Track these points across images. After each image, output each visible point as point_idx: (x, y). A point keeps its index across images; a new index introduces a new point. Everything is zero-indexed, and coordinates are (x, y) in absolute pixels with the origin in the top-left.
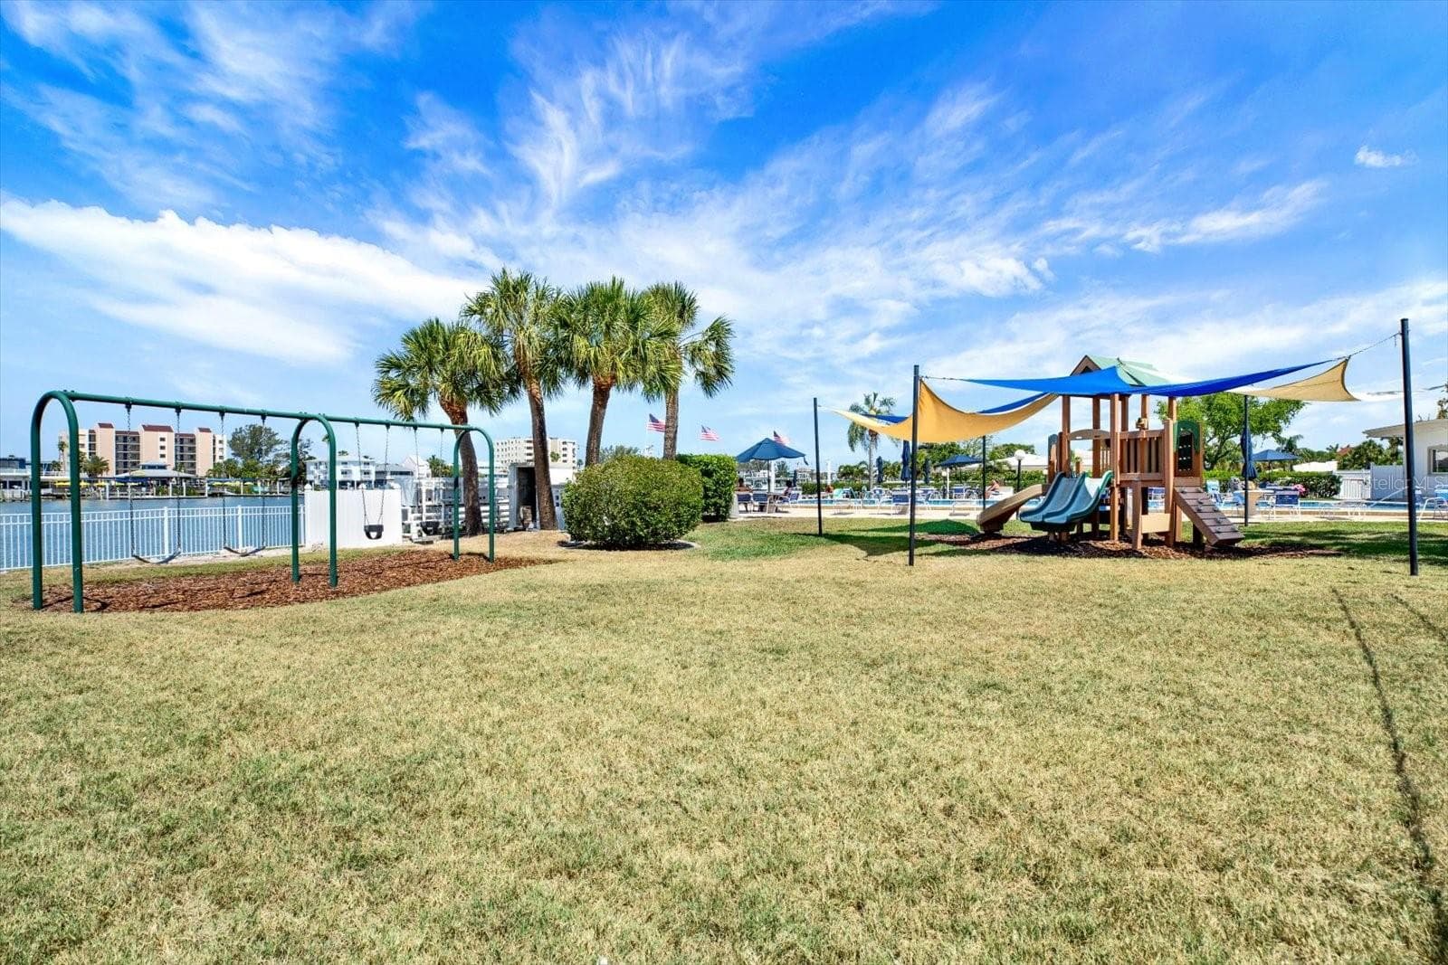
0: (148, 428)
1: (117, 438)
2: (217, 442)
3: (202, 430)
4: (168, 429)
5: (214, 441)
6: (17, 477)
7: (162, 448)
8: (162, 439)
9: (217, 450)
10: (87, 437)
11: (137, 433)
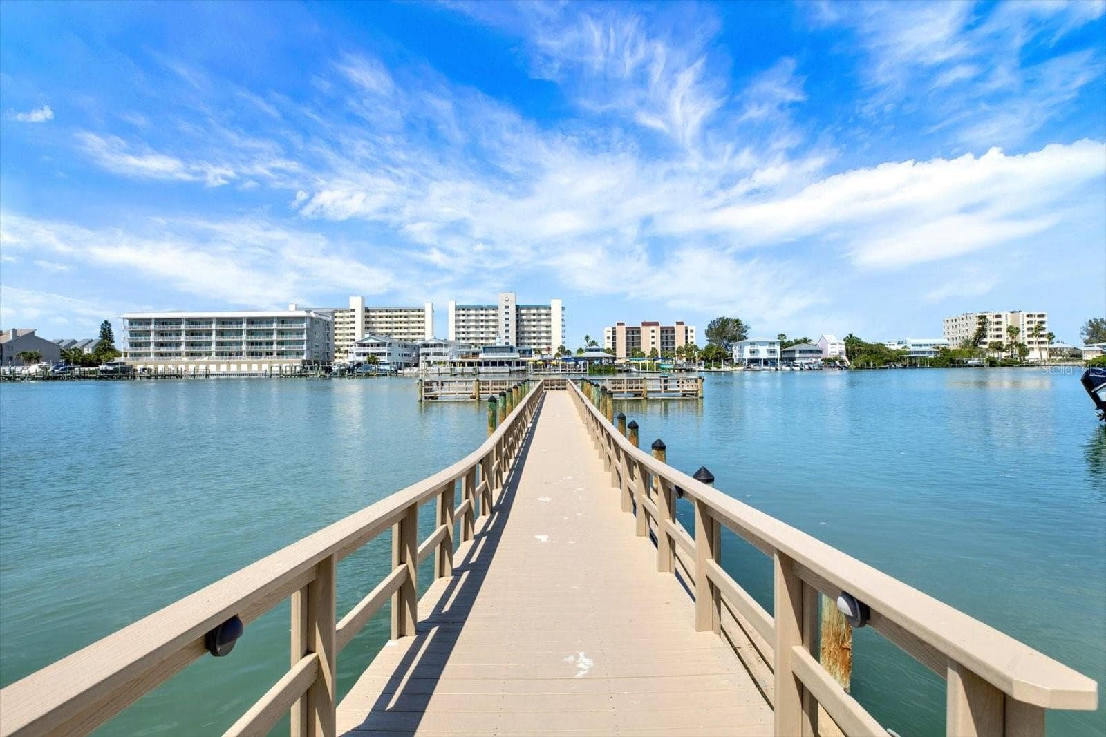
0: (645, 324)
1: (627, 332)
2: (689, 332)
3: (678, 323)
4: (656, 324)
5: (687, 331)
6: (508, 358)
7: (653, 337)
8: (653, 331)
9: (689, 337)
10: (611, 332)
11: (639, 328)
